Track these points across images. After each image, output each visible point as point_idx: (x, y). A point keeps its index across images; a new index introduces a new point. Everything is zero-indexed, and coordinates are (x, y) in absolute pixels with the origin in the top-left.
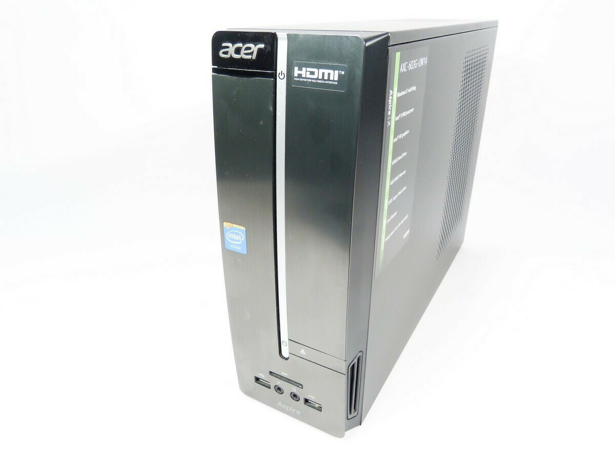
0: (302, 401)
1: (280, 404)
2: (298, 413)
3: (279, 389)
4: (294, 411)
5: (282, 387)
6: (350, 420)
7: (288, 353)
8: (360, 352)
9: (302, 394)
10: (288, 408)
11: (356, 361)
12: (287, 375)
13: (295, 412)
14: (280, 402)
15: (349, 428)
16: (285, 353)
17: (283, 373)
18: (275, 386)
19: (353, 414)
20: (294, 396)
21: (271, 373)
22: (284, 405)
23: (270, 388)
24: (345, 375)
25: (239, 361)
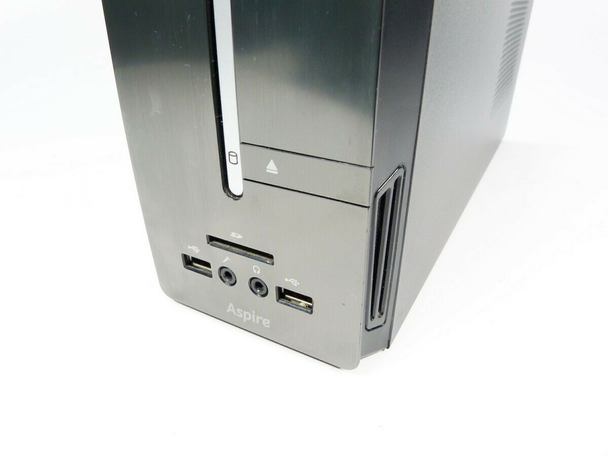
0: (273, 293)
1: (231, 308)
2: (266, 323)
3: (228, 275)
4: (258, 322)
5: (232, 268)
6: (371, 332)
7: (241, 180)
8: (399, 167)
9: (273, 278)
10: (247, 316)
11: (390, 185)
12: (240, 237)
13: (261, 321)
14: (231, 305)
15: (369, 349)
16: (236, 185)
17: (233, 235)
18: (222, 268)
19: (377, 321)
20: (258, 286)
21: (212, 239)
22: (238, 310)
23: (211, 276)
24: (368, 207)
25: (152, 224)
